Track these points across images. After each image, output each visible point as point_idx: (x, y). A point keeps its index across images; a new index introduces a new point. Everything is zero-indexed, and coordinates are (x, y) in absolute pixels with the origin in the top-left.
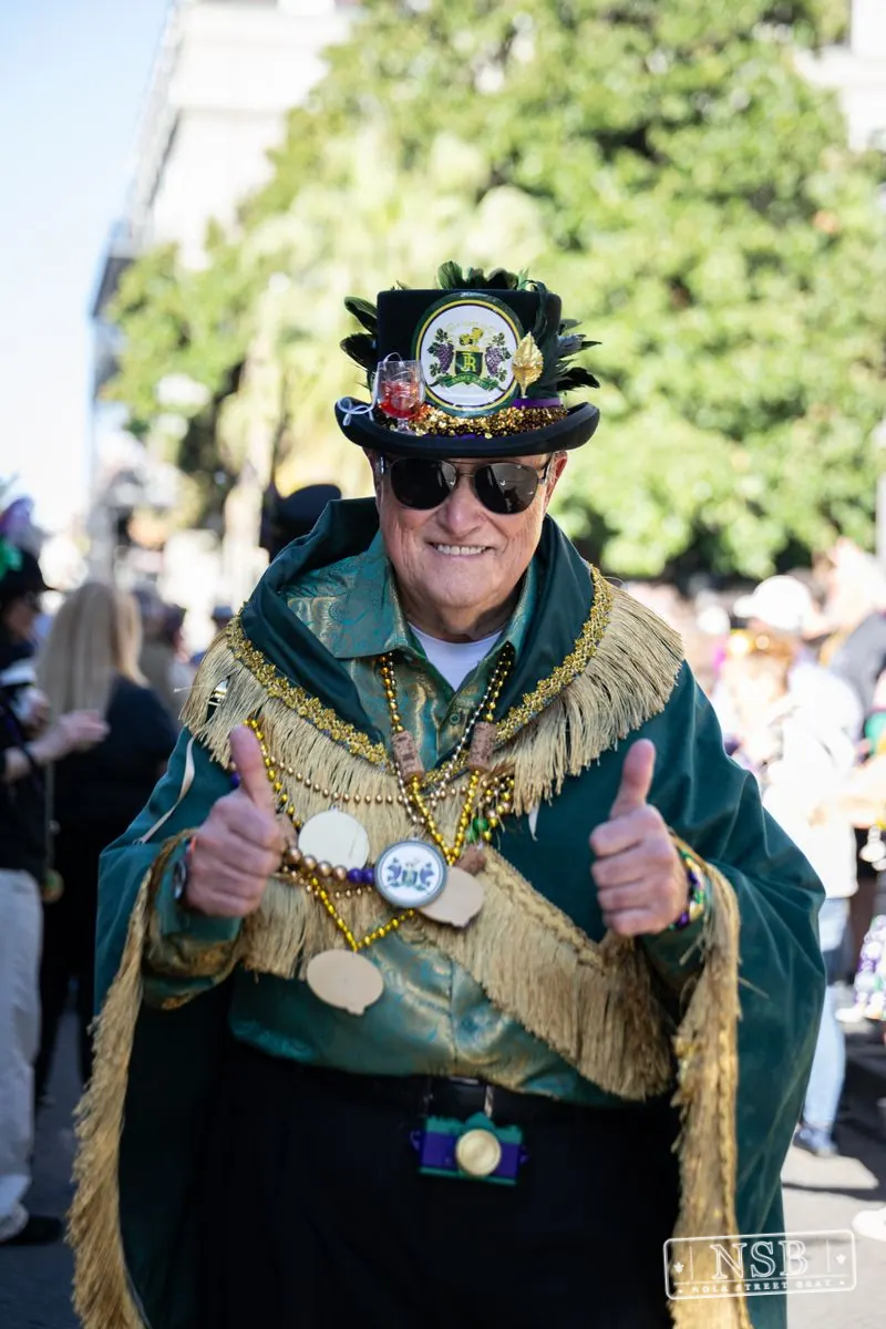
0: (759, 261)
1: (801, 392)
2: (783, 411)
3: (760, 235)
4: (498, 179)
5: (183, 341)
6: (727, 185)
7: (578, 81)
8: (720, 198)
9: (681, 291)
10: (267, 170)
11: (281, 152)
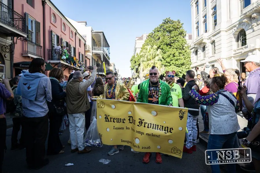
0: (180, 53)
1: (184, 63)
2: (183, 64)
3: (180, 51)
4: (158, 48)
5: (135, 62)
6: (177, 47)
7: (165, 40)
8: (177, 49)
9: (174, 56)
10: (141, 49)
11: (142, 48)
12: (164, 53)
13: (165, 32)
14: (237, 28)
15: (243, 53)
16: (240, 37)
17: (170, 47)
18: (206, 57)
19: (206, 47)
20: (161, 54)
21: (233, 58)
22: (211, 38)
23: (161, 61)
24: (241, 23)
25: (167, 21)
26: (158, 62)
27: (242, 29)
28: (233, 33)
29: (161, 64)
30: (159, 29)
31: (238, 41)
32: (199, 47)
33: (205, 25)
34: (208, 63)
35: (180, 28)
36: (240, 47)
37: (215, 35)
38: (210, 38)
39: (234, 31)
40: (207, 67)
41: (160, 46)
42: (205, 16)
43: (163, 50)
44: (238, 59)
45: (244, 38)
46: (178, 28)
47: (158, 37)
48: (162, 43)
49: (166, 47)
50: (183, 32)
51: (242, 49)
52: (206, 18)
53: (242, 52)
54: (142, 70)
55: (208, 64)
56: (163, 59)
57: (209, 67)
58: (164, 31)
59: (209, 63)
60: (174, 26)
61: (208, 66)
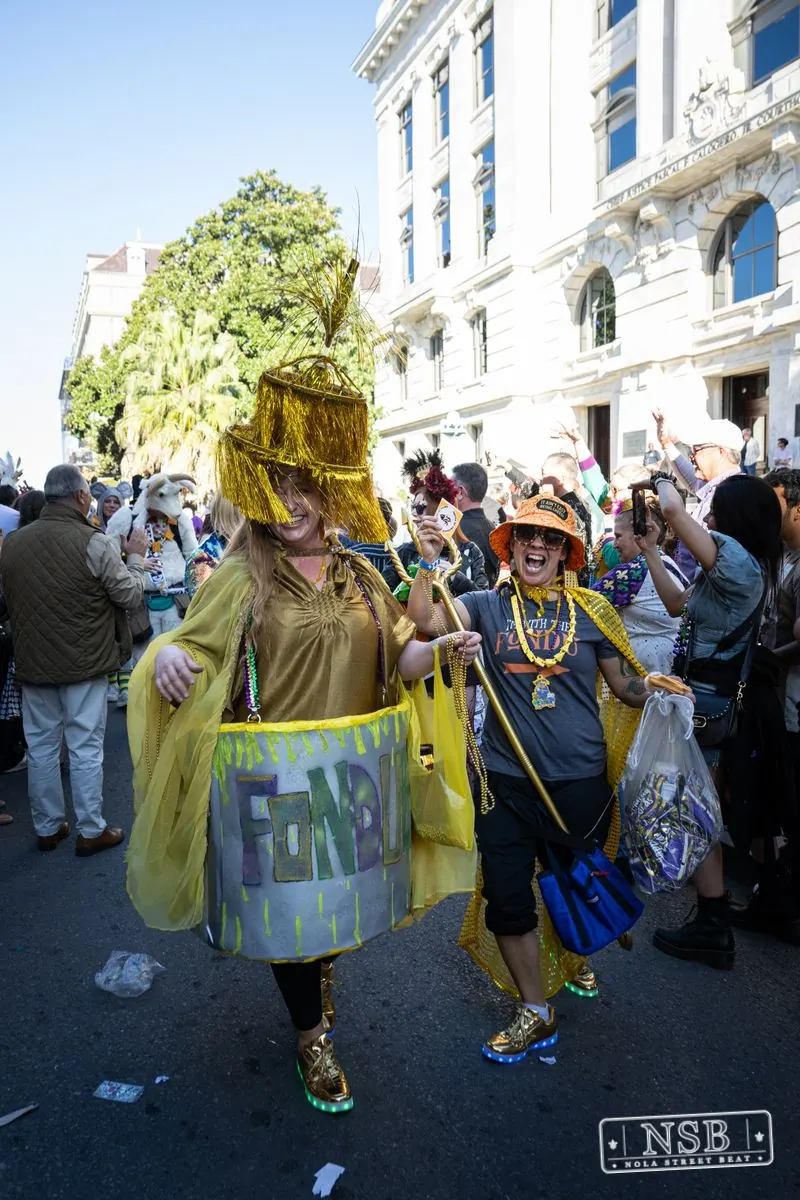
5: (97, 396)
7: (253, 287)
10: (126, 328)
11: (131, 319)
12: (249, 356)
13: (253, 242)
14: (578, 260)
15: (600, 375)
16: (592, 302)
17: (278, 323)
18: (445, 384)
19: (445, 335)
20: (235, 358)
21: (560, 394)
22: (469, 296)
23: (236, 394)
24: (594, 241)
25: (259, 185)
26: (218, 399)
27: (599, 266)
28: (563, 281)
29: (233, 409)
30: (220, 225)
31: (581, 321)
32: (413, 334)
33: (441, 226)
34: (458, 414)
35: (328, 230)
36: (591, 348)
37: (488, 284)
38: (464, 296)
39: (568, 274)
40: (451, 434)
41: (228, 317)
42: (444, 185)
43: (242, 339)
44: (581, 401)
45: (604, 308)
46: (316, 230)
47: (213, 269)
48: (237, 298)
49: (260, 322)
50: (341, 251)
51: (598, 357)
52: (446, 193)
53: (596, 372)
54: (137, 438)
55: (454, 419)
56: (243, 388)
57: (459, 435)
58: (248, 239)
59: (463, 413)
60: (297, 219)
61: (456, 431)
